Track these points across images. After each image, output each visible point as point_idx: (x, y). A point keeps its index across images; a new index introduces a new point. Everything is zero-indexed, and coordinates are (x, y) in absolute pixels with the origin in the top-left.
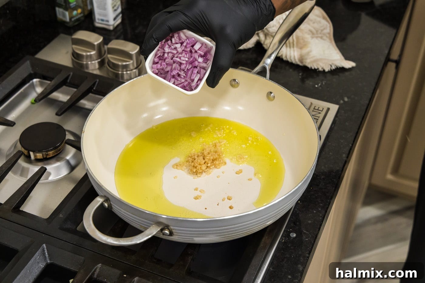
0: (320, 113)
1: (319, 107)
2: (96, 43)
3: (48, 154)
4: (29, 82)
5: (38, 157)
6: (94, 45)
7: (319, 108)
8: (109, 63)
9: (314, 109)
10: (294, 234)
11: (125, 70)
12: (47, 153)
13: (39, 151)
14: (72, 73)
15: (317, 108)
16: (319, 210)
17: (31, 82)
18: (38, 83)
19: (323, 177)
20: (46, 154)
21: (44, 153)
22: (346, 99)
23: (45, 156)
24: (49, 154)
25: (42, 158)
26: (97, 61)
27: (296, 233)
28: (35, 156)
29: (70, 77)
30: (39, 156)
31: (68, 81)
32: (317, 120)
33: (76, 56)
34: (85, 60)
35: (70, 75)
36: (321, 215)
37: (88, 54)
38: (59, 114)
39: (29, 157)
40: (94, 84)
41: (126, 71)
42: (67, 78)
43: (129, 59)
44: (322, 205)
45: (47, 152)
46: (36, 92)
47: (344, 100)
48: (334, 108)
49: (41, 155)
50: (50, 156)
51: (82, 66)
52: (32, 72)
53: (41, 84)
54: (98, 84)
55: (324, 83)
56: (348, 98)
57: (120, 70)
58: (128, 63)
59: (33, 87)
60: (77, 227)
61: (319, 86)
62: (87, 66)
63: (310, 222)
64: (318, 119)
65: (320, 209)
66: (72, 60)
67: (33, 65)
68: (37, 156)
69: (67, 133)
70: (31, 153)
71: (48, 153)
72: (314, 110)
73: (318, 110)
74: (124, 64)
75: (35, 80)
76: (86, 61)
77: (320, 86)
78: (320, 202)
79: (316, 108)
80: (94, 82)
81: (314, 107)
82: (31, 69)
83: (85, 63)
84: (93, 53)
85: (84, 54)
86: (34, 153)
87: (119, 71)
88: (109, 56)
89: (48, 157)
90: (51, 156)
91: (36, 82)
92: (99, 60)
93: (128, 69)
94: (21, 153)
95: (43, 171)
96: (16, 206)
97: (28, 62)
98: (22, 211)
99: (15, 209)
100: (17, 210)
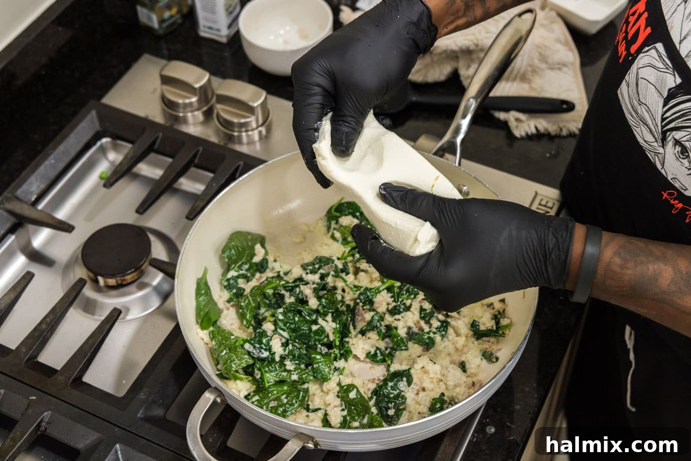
1: (548, 200)
2: (197, 86)
4: (95, 144)
5: (111, 284)
6: (195, 89)
7: (547, 202)
8: (218, 117)
9: (540, 204)
10: (491, 429)
11: (243, 129)
12: (122, 278)
13: (112, 276)
14: (161, 135)
15: (544, 203)
17: (99, 144)
18: (109, 145)
21: (118, 278)
23: (120, 282)
25: (116, 284)
26: (201, 111)
27: (494, 427)
28: (105, 282)
29: (158, 141)
30: (112, 282)
31: (156, 147)
33: (168, 104)
34: (181, 110)
35: (158, 137)
37: (187, 101)
38: (141, 211)
39: (97, 281)
40: (195, 156)
41: (247, 131)
42: (154, 143)
43: (249, 113)
45: (123, 276)
46: (108, 159)
49: (114, 281)
51: (177, 119)
52: (100, 129)
53: (116, 148)
54: (202, 154)
57: (236, 129)
58: (248, 120)
59: (103, 150)
60: (166, 413)
62: (185, 121)
63: (517, 408)
65: (535, 386)
66: (164, 111)
67: (101, 118)
68: (108, 282)
69: (152, 238)
70: (101, 280)
71: (126, 278)
72: (540, 207)
73: (545, 206)
74: (243, 121)
75: (105, 140)
76: (183, 112)
79: (542, 202)
80: (196, 150)
81: (538, 203)
82: (98, 124)
83: (181, 115)
84: (194, 99)
85: (180, 101)
86: (104, 279)
87: (234, 131)
88: (219, 107)
89: (124, 283)
90: (129, 281)
91: (106, 142)
92: (205, 109)
93: (250, 128)
94: (84, 282)
95: (115, 315)
96: (77, 376)
97: (94, 113)
98: (86, 383)
99: (75, 380)
100: (78, 382)
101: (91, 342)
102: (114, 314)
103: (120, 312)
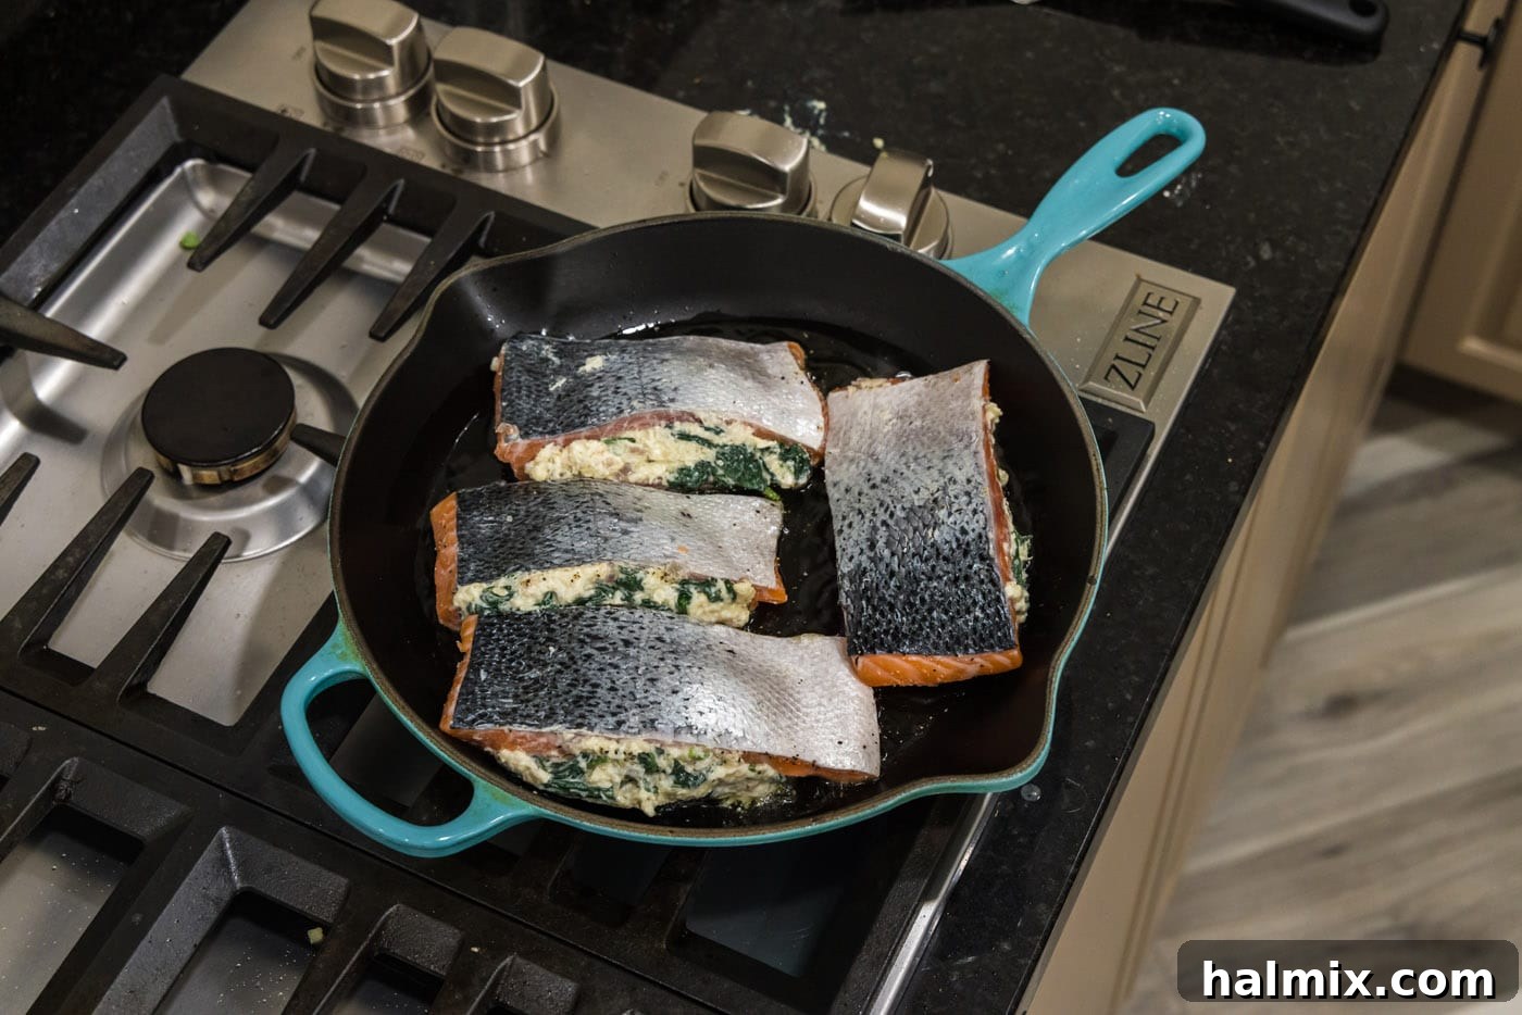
0: (1164, 321)
1: (1163, 295)
2: (394, 41)
3: (236, 471)
4: (170, 172)
5: (207, 481)
6: (388, 47)
8: (441, 111)
9: (1145, 303)
10: (1032, 790)
11: (496, 139)
12: (232, 469)
13: (211, 463)
14: (312, 151)
15: (1152, 301)
16: (1127, 700)
17: (178, 171)
18: (200, 174)
19: (1150, 571)
20: (230, 471)
21: (223, 468)
22: (1266, 252)
23: (226, 477)
24: (242, 469)
25: (218, 482)
26: (403, 98)
27: (1039, 786)
28: (195, 477)
29: (307, 167)
30: (209, 475)
31: (303, 178)
32: (1150, 351)
33: (330, 84)
34: (359, 96)
35: (306, 157)
36: (1130, 719)
37: (371, 76)
38: (272, 322)
39: (177, 475)
40: (389, 198)
41: (504, 142)
42: (297, 171)
43: (507, 102)
44: (1137, 679)
45: (234, 464)
46: (197, 205)
47: (1257, 257)
48: (1216, 297)
49: (215, 473)
50: (245, 477)
51: (349, 117)
52: (179, 139)
53: (215, 181)
54: (403, 194)
55: (1194, 184)
56: (1274, 246)
57: (481, 139)
58: (506, 118)
59: (186, 187)
61: (1176, 192)
62: (367, 120)
63: (1090, 744)
64: (1153, 348)
65: (1129, 697)
66: (320, 97)
67: (182, 113)
68: (201, 476)
69: (297, 379)
70: (186, 473)
71: (238, 467)
72: (1147, 309)
73: (1158, 308)
74: (494, 120)
75: (189, 164)
76: (363, 101)
77: (1181, 194)
78: (1132, 667)
79: (1150, 301)
80: (391, 187)
82: (174, 128)
83: (359, 106)
84: (387, 72)
85: (356, 76)
86: (192, 471)
87: (477, 144)
88: (442, 89)
89: (236, 479)
90: (248, 475)
91: (194, 168)
92: (411, 92)
93: (511, 137)
94: (148, 478)
95: (217, 550)
96: (135, 682)
97: (165, 101)
98: (154, 696)
99: (130, 690)
100: (138, 694)
101: (164, 606)
102: (214, 547)
103: (229, 542)
